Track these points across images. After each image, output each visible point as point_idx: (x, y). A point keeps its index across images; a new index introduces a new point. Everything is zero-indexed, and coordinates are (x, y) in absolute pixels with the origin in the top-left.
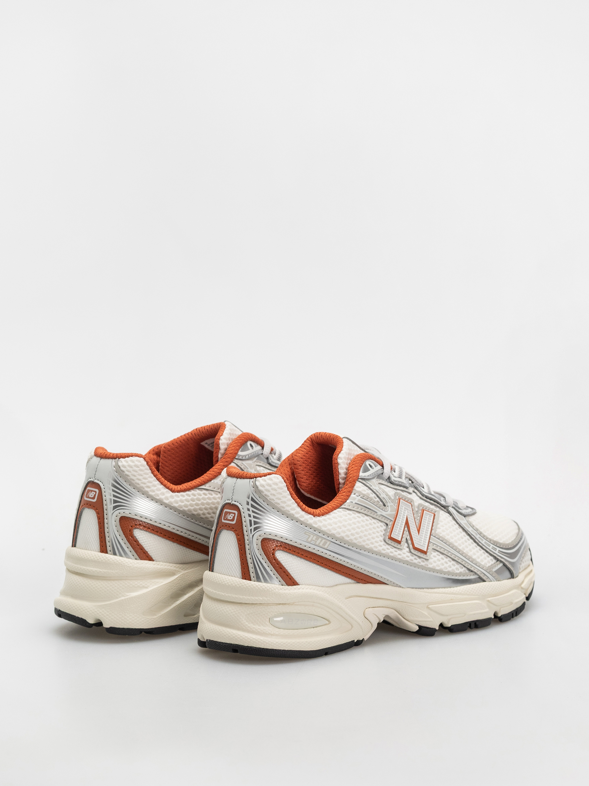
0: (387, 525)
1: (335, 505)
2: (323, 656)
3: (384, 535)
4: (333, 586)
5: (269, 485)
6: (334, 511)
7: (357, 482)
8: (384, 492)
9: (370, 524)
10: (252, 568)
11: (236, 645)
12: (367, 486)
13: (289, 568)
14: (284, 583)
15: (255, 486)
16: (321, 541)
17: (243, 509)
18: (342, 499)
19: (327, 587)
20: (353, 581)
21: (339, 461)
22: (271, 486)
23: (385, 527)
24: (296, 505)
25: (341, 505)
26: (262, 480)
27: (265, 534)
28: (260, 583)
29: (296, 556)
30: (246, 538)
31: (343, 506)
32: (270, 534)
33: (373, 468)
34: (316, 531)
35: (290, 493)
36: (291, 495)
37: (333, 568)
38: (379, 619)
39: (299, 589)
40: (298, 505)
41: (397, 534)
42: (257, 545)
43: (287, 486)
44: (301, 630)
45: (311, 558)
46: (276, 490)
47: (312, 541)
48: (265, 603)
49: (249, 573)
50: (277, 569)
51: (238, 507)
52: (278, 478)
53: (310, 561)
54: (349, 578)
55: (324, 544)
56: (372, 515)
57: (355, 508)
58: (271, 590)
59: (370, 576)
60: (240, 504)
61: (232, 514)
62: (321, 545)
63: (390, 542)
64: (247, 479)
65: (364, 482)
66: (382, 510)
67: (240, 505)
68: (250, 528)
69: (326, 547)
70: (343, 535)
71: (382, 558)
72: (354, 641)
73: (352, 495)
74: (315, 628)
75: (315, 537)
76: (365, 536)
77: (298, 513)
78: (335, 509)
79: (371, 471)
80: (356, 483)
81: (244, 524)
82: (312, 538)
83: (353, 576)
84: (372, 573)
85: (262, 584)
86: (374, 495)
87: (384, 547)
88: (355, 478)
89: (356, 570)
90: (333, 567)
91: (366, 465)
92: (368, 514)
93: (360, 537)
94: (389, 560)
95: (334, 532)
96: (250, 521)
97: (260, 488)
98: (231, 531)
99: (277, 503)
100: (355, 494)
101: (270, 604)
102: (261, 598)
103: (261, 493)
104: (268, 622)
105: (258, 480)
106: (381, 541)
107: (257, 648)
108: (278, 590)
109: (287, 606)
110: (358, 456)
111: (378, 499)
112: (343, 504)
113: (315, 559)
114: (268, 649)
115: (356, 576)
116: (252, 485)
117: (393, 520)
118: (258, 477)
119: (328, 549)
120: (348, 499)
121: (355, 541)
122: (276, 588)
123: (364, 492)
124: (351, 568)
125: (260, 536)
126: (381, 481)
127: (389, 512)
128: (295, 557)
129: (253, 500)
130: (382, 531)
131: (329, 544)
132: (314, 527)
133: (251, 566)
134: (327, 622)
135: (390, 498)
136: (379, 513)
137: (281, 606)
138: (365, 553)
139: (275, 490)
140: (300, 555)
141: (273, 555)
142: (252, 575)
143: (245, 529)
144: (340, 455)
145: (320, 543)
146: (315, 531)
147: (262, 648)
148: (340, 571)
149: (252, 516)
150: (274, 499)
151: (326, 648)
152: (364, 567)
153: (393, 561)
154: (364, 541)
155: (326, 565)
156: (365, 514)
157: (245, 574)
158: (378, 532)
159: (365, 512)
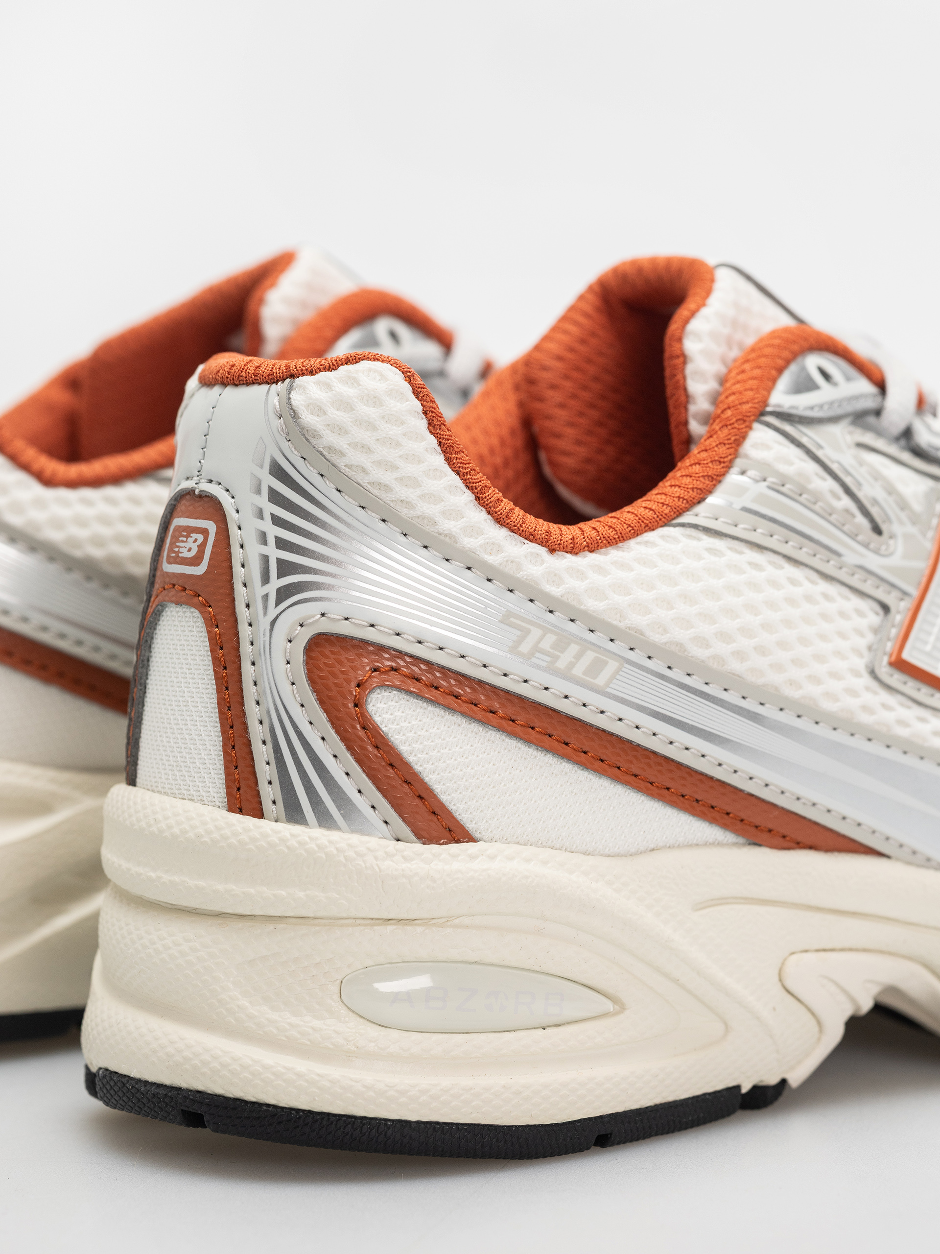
0: (886, 608)
1: (651, 509)
2: (588, 1149)
3: (870, 648)
4: (639, 853)
5: (345, 405)
6: (646, 534)
7: (756, 425)
8: (877, 476)
9: (809, 599)
10: (268, 763)
11: (199, 1092)
12: (799, 445)
13: (429, 766)
14: (406, 831)
15: (287, 413)
16: (579, 656)
17: (238, 511)
18: (686, 489)
19: (609, 856)
20: (728, 837)
21: (690, 346)
22: (352, 409)
23: (873, 617)
24: (469, 496)
25: (680, 513)
26: (318, 383)
27: (323, 615)
28: (297, 829)
29: (463, 714)
30: (245, 632)
31: (686, 518)
32: (346, 619)
33: (835, 384)
34: (557, 614)
35: (440, 444)
36: (444, 452)
37: (636, 776)
38: (853, 1000)
39: (473, 857)
40: (477, 498)
41: (928, 648)
42: (288, 663)
43: (425, 413)
44: (483, 1036)
45: (533, 728)
46: (375, 428)
47: (538, 655)
48: (319, 914)
49: (256, 783)
50: (375, 769)
51: (220, 503)
52: (383, 378)
53: (528, 741)
54: (713, 821)
55: (596, 668)
56: (816, 562)
57: (741, 526)
58: (342, 859)
59: (804, 818)
60: (228, 490)
61: (194, 536)
62: (578, 671)
63: (896, 679)
64: (260, 384)
65: (788, 428)
66: (866, 546)
67: (226, 494)
68: (260, 591)
69: (600, 681)
70: (679, 634)
71: (858, 743)
72: (738, 1088)
73: (733, 478)
74: (549, 1031)
75: (550, 639)
76: (782, 645)
77: (473, 530)
78: (650, 527)
79: (825, 394)
80: (750, 428)
81: (239, 573)
82: (539, 642)
83: (728, 814)
84: (814, 804)
85: (308, 830)
86: (830, 483)
87: (868, 698)
88: (746, 407)
89: (741, 791)
90: (635, 770)
91: (803, 369)
92: (801, 555)
93: (762, 650)
94: (894, 755)
95: (637, 620)
96: (265, 559)
97: (308, 418)
98: (193, 610)
99: (380, 485)
100: (743, 473)
101: (342, 921)
102: (301, 894)
103: (312, 440)
104: (336, 997)
105: (300, 386)
106: (857, 674)
107: (283, 1108)
108: (376, 858)
109: (419, 929)
110: (774, 334)
111: (846, 502)
112: (687, 509)
113: (550, 731)
114: (329, 1114)
115: (742, 815)
116: (275, 408)
117: (915, 593)
118: (303, 375)
119: (609, 690)
120: (710, 492)
121: (735, 666)
122: (368, 849)
123: (783, 468)
124: (719, 781)
125: (301, 625)
126: (868, 438)
127: (896, 560)
128: (457, 719)
129: (278, 472)
130: (861, 634)
131: (617, 672)
132: (547, 596)
133: (262, 753)
134: (609, 1006)
135: (903, 505)
136: (850, 558)
137: (390, 928)
138: (782, 717)
139: (371, 426)
140: (480, 714)
141: (356, 705)
142: (269, 793)
143: (241, 594)
144: (694, 325)
145: (572, 665)
146: (551, 612)
147: (303, 1111)
148: (668, 789)
149: (271, 541)
150: (368, 465)
151: (601, 1117)
152: (778, 780)
153: (910, 761)
154: (778, 667)
155: (602, 761)
156: (788, 558)
157: (239, 789)
158: (842, 635)
159: (787, 549)
